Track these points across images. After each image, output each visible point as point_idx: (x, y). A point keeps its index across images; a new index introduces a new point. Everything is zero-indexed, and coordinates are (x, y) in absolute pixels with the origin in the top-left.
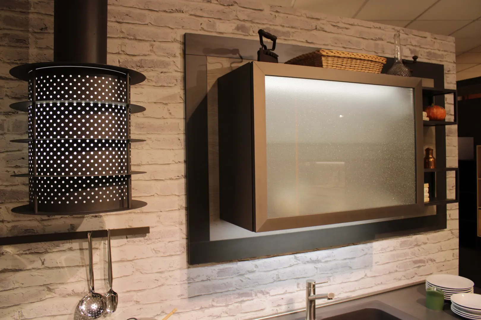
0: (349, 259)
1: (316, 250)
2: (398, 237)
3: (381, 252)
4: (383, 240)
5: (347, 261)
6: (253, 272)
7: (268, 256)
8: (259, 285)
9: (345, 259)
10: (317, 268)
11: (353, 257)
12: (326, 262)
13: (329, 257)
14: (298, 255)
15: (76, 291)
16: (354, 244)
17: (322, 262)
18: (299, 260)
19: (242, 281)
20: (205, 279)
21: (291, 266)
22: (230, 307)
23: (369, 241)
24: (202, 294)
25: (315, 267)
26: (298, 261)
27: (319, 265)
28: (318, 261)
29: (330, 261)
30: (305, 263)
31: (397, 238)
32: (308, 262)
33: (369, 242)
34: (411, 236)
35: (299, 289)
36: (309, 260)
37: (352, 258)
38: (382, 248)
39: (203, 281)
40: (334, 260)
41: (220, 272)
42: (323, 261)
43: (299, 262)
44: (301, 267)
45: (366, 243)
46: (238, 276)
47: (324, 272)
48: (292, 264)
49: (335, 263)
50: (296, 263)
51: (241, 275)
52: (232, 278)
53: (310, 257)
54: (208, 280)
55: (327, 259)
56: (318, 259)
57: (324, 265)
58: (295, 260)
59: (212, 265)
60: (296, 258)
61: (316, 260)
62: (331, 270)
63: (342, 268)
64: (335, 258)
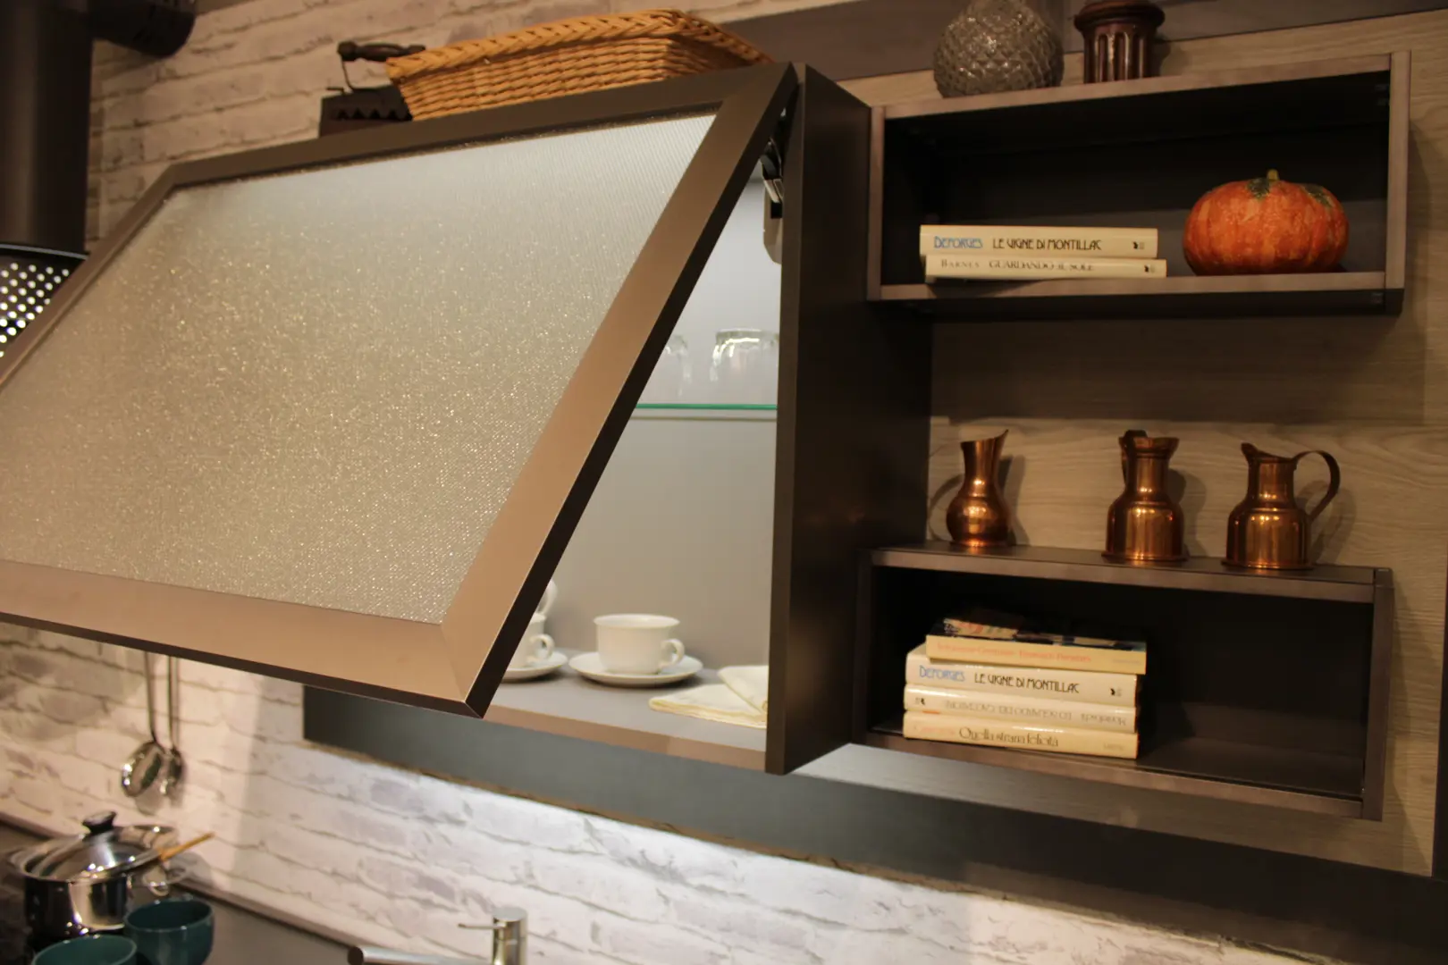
0: (810, 918)
1: (668, 828)
2: (1111, 915)
3: (987, 950)
4: (1005, 899)
5: (800, 923)
6: (460, 823)
7: (503, 790)
8: (473, 872)
9: (794, 913)
10: (666, 900)
11: (829, 918)
12: (703, 889)
13: (716, 874)
14: (599, 823)
16: (836, 864)
17: (687, 885)
18: (600, 841)
19: (429, 840)
20: (345, 793)
21: (572, 851)
22: (399, 903)
23: (922, 877)
24: (339, 833)
25: (658, 891)
26: (598, 845)
27: (675, 891)
28: (667, 873)
29: (722, 893)
30: (621, 862)
31: (1105, 918)
32: (633, 862)
33: (922, 884)
34: (1214, 945)
35: (596, 947)
36: (636, 855)
37: (825, 922)
38: (999, 938)
39: (340, 797)
40: (742, 895)
41: (380, 788)
42: (695, 881)
43: (601, 849)
44: (604, 870)
45: (905, 881)
46: (419, 818)
47: (696, 928)
48: (577, 849)
49: (740, 908)
50: (589, 847)
51: (430, 820)
52: (405, 818)
53: (640, 848)
54: (350, 798)
55: (708, 881)
56: (673, 866)
57: (694, 898)
58: (587, 836)
59: (361, 760)
60: (590, 829)
61: (664, 867)
62: (726, 930)
63: (776, 941)
64: (741, 890)
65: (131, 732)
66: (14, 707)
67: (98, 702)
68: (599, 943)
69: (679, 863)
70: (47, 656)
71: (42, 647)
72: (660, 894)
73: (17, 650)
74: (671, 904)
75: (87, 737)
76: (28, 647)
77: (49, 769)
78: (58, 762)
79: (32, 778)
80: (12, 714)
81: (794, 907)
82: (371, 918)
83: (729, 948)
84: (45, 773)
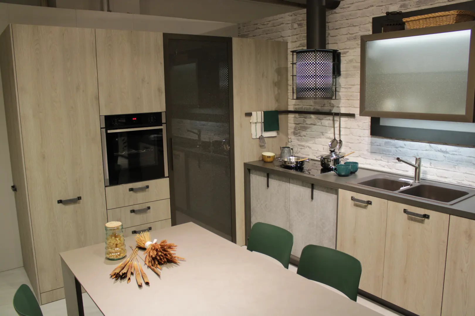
1: (446, 144)
5: (471, 158)
6: (403, 148)
7: (413, 141)
10: (445, 157)
13: (455, 151)
15: (331, 137)
17: (449, 154)
18: (433, 148)
19: (397, 151)
22: (389, 163)
27: (447, 155)
28: (446, 152)
29: (456, 155)
30: (436, 151)
32: (439, 151)
35: (431, 167)
39: (377, 145)
40: (460, 155)
41: (386, 143)
42: (451, 153)
44: (433, 153)
46: (395, 147)
47: (451, 161)
48: (427, 149)
49: (460, 157)
50: (430, 149)
51: (396, 147)
52: (392, 148)
53: (440, 148)
54: (380, 145)
55: (454, 153)
56: (447, 151)
57: (451, 156)
58: (430, 147)
59: (382, 138)
60: (430, 146)
61: (445, 151)
62: (457, 161)
63: (466, 162)
64: (460, 154)
65: (329, 138)
66: (300, 136)
67: (321, 133)
68: (432, 166)
69: (448, 150)
70: (308, 126)
71: (307, 124)
72: (444, 156)
73: (300, 125)
74: (446, 158)
75: (318, 140)
76: (304, 124)
77: (309, 147)
78: (311, 145)
79: (305, 149)
80: (300, 137)
81: (470, 156)
82: (384, 167)
83: (457, 164)
84: (308, 148)
